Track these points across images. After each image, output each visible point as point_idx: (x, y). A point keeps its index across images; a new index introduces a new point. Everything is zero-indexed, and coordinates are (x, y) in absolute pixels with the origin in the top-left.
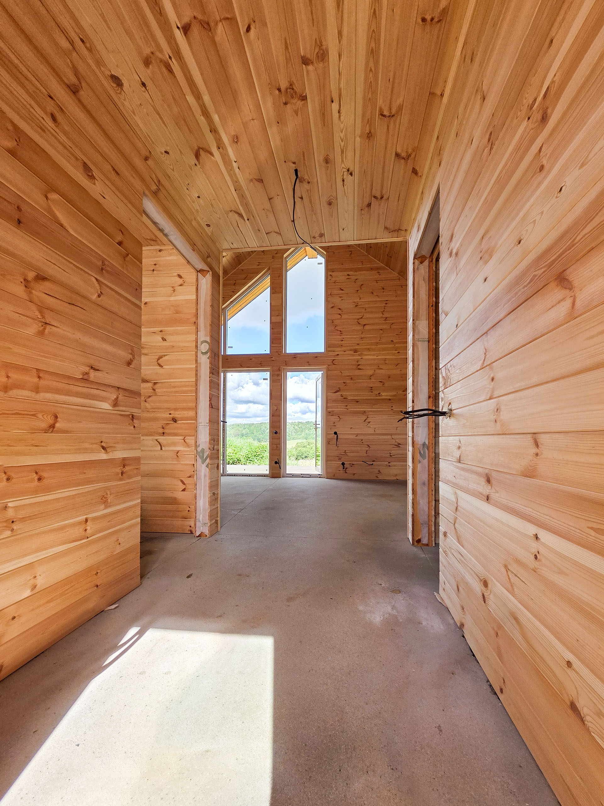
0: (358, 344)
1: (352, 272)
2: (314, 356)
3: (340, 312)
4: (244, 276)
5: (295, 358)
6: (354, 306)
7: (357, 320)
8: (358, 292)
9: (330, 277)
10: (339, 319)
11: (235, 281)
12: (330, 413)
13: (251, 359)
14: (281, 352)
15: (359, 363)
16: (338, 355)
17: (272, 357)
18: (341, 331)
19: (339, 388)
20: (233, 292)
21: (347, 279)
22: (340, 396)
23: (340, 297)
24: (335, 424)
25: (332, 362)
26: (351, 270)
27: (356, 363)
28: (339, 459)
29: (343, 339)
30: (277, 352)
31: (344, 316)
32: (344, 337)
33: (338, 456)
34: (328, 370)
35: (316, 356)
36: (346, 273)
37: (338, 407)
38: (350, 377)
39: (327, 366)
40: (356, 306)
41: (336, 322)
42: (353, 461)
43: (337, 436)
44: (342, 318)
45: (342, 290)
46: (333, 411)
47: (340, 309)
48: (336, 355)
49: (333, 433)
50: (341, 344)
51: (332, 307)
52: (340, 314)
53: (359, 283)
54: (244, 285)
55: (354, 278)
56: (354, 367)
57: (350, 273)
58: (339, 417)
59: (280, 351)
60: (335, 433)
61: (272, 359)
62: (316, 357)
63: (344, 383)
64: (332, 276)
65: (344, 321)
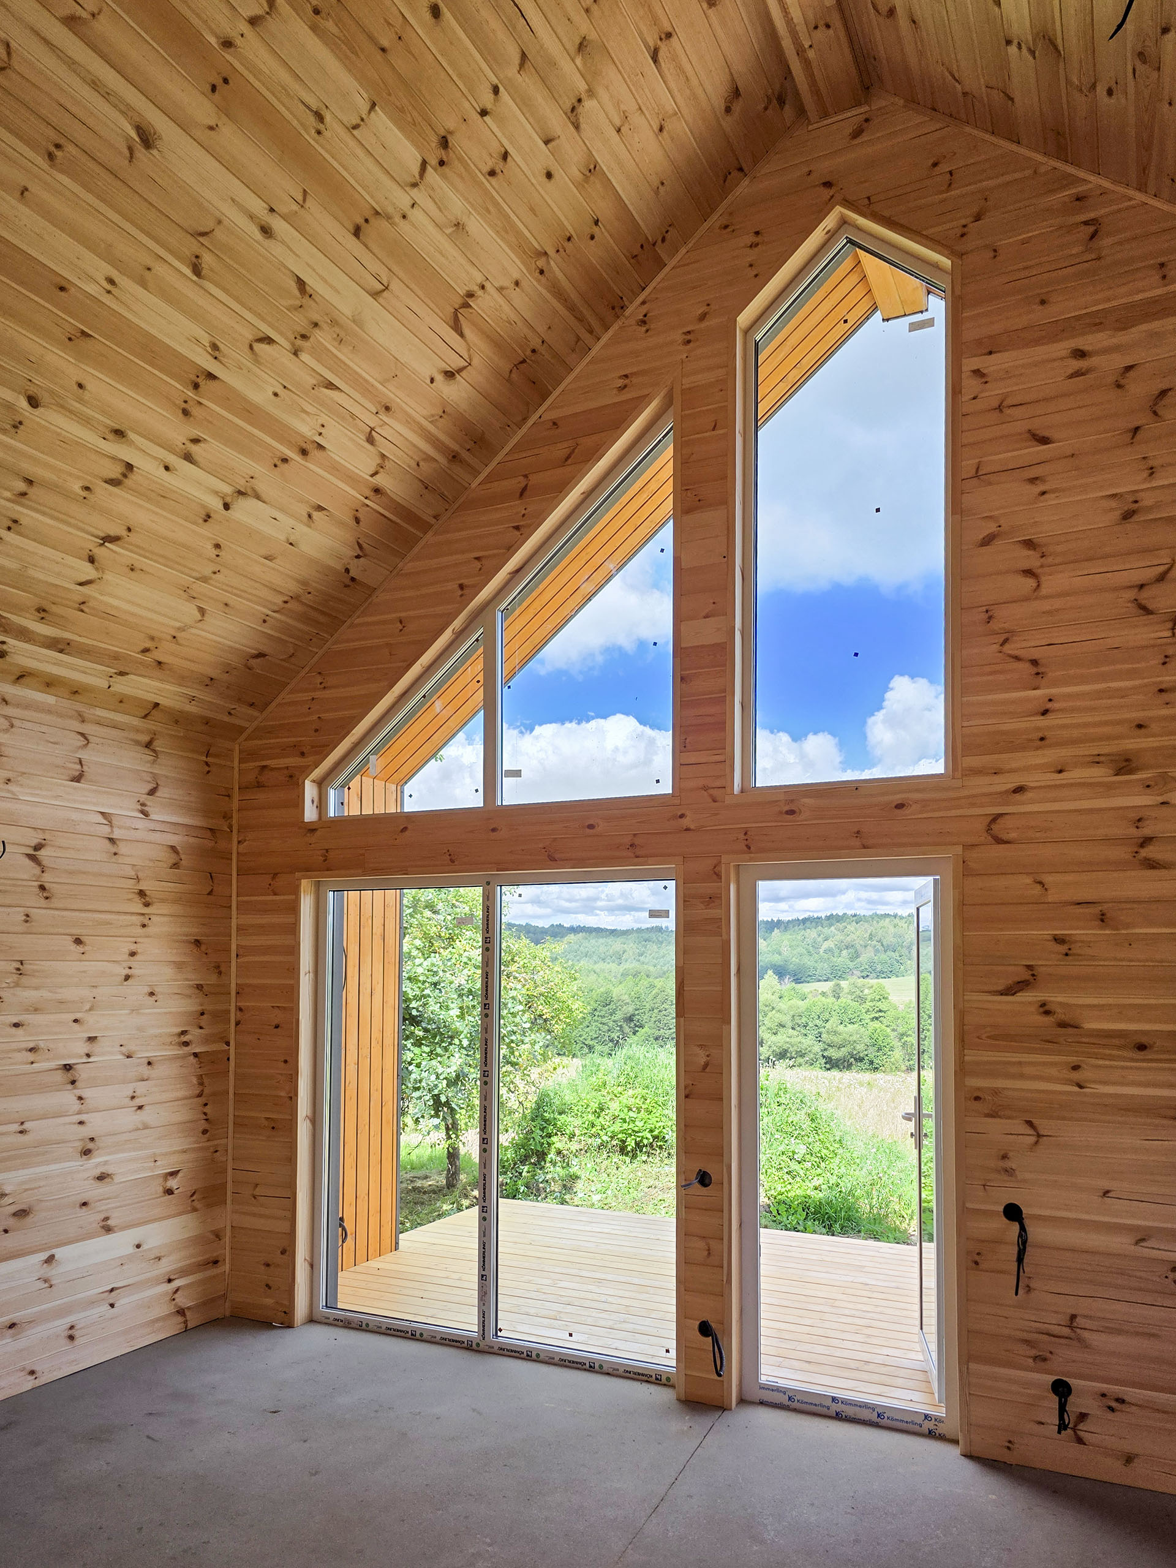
0: (1140, 726)
1: (1100, 336)
2: (887, 798)
3: (1030, 559)
4: (560, 450)
5: (791, 812)
6: (1117, 514)
7: (1131, 594)
8: (1138, 437)
9: (971, 385)
10: (1027, 599)
11: (526, 476)
12: (977, 1098)
13: (591, 827)
14: (726, 787)
15: (1147, 831)
16: (1019, 790)
17: (682, 816)
18: (1034, 662)
19: (1029, 967)
20: (517, 528)
21: (1071, 376)
22: (1033, 1009)
23: (1033, 481)
24: (1008, 1164)
25: (989, 829)
26: (1096, 322)
27: (1133, 831)
28: (1035, 1358)
29: (1049, 705)
30: (705, 788)
31: (1052, 583)
32: (1054, 691)
33: (1027, 1342)
34: (965, 871)
35: (898, 798)
36: (1063, 347)
37: (1027, 1070)
38: (1095, 910)
39: (959, 849)
40: (1128, 516)
41: (1009, 616)
42: (1117, 1382)
43: (1023, 1228)
44: (1044, 591)
45: (1044, 441)
46: (996, 1092)
47: (1029, 544)
48: (1006, 792)
49: (1001, 1209)
50: (1038, 729)
51: (987, 541)
52: (1029, 573)
53: (1140, 389)
54: (561, 488)
55: (1109, 364)
56: (1122, 853)
57: (1087, 341)
58: (1030, 1124)
59: (718, 784)
60: (1013, 1212)
61: (686, 822)
62: (900, 806)
63: (1059, 940)
64: (983, 375)
65: (1057, 603)
